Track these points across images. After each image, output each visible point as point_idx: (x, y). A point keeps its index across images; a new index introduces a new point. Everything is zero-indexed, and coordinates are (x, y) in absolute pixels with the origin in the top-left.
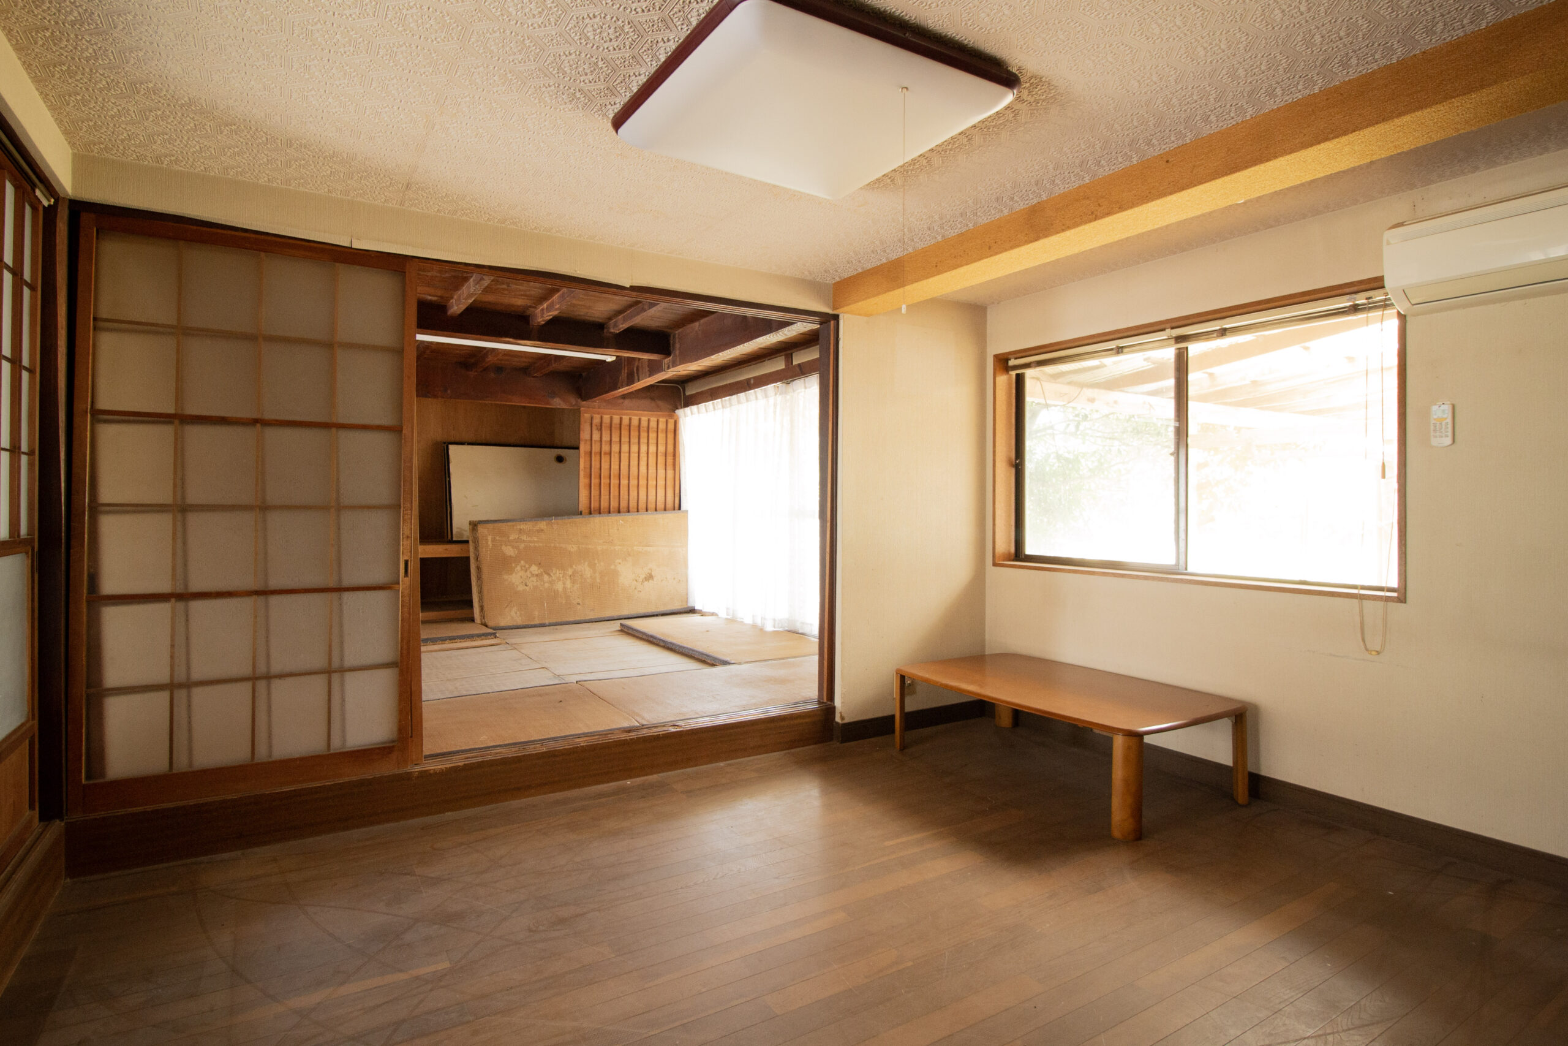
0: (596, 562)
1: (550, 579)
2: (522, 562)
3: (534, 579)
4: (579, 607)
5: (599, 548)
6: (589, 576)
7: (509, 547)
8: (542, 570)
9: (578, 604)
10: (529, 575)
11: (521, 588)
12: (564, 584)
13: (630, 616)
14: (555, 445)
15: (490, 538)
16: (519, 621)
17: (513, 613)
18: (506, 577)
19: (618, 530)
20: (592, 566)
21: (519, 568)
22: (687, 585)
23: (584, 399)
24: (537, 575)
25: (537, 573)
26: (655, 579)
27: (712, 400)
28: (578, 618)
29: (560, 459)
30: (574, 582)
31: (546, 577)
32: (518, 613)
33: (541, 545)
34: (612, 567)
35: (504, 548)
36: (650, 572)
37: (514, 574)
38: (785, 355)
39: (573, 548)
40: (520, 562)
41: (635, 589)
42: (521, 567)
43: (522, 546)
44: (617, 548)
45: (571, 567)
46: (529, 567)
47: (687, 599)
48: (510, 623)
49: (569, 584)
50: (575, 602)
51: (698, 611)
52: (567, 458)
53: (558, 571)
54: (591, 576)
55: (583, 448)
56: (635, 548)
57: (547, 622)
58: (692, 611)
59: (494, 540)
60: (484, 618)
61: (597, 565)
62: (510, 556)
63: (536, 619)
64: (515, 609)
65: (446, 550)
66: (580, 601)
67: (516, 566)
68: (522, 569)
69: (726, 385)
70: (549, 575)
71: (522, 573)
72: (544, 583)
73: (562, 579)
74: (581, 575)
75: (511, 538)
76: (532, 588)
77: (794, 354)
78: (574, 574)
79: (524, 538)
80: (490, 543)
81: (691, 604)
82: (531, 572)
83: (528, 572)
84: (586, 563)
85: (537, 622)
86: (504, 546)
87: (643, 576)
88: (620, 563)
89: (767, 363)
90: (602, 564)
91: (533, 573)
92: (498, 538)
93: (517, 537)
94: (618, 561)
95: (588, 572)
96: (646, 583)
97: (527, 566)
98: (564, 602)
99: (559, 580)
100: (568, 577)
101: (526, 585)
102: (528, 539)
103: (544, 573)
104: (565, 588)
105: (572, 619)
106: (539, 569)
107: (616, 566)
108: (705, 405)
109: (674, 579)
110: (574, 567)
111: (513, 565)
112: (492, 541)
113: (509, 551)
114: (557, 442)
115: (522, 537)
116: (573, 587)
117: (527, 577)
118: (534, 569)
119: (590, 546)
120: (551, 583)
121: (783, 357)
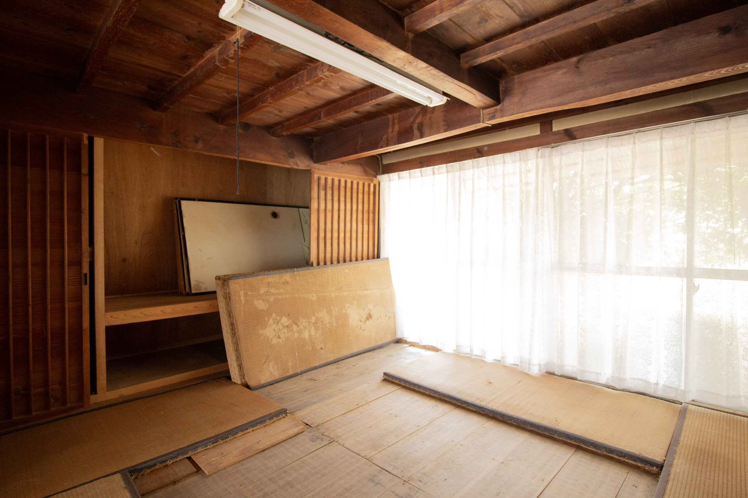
0: (332, 308)
1: (299, 329)
2: (274, 315)
3: (285, 330)
4: (322, 351)
5: (333, 295)
6: (328, 321)
7: (261, 301)
8: (291, 321)
9: (321, 348)
10: (281, 327)
11: (275, 341)
12: (309, 332)
13: (358, 353)
14: (267, 203)
15: (242, 293)
16: (277, 375)
17: (271, 368)
18: (261, 332)
19: (345, 277)
20: (329, 312)
21: (271, 321)
22: (395, 321)
23: (316, 162)
24: (287, 327)
25: (287, 324)
26: (373, 318)
27: (420, 167)
28: (322, 362)
29: (275, 215)
30: (317, 329)
31: (295, 327)
32: (275, 367)
33: (287, 296)
34: (344, 311)
35: (255, 302)
36: (369, 312)
37: (268, 328)
38: (540, 123)
39: (313, 297)
40: (272, 315)
41: (361, 328)
42: (274, 319)
43: (272, 299)
44: (346, 294)
45: (314, 315)
46: (280, 319)
47: (395, 331)
48: (269, 380)
49: (313, 332)
50: (318, 347)
51: (404, 341)
52: (280, 215)
53: (304, 320)
54: (329, 322)
55: (314, 205)
56: (357, 292)
57: (299, 371)
58: (399, 341)
59: (246, 294)
60: (244, 378)
61: (333, 310)
62: (263, 310)
63: (290, 370)
64: (272, 364)
65: (195, 307)
66: (322, 346)
67: (269, 320)
68: (274, 322)
69: (446, 153)
70: (297, 325)
71: (274, 326)
72: (294, 333)
73: (307, 327)
74: (322, 322)
75: (261, 292)
76: (284, 339)
77: (553, 122)
78: (316, 322)
79: (273, 290)
80: (242, 298)
81: (399, 336)
82: (282, 324)
83: (280, 324)
84: (325, 310)
85: (291, 372)
86: (255, 301)
87: (365, 317)
88: (349, 307)
89: (507, 131)
90: (336, 309)
91: (285, 324)
92: (249, 293)
93: (266, 291)
94: (347, 305)
95: (326, 318)
96: (367, 322)
97: (278, 318)
98: (310, 349)
99: (306, 328)
100: (312, 325)
101: (279, 338)
102: (276, 292)
103: (293, 324)
104: (310, 335)
105: (317, 364)
106: (288, 320)
107: (346, 310)
108: (421, 170)
109: (386, 316)
110: (316, 314)
111: (266, 318)
112: (244, 296)
113: (261, 305)
114: (269, 201)
115: (271, 290)
116: (317, 333)
117: (279, 329)
118: (285, 321)
119: (326, 294)
120: (300, 332)
121: (538, 125)
